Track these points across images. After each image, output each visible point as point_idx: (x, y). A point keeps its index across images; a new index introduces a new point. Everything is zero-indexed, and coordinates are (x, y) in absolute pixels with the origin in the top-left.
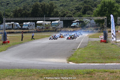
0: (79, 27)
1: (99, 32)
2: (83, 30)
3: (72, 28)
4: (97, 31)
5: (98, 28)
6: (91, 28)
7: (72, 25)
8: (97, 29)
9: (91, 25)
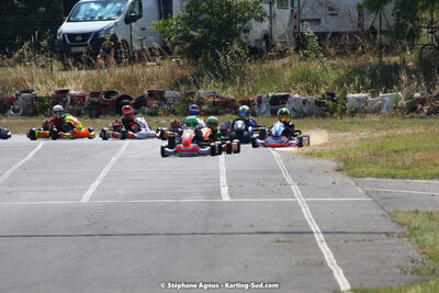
0: (166, 51)
1: (412, 108)
2: (208, 90)
3: (78, 61)
4: (385, 97)
5: (396, 68)
6: (315, 66)
7: (67, 27)
8: (384, 79)
9: (308, 30)
